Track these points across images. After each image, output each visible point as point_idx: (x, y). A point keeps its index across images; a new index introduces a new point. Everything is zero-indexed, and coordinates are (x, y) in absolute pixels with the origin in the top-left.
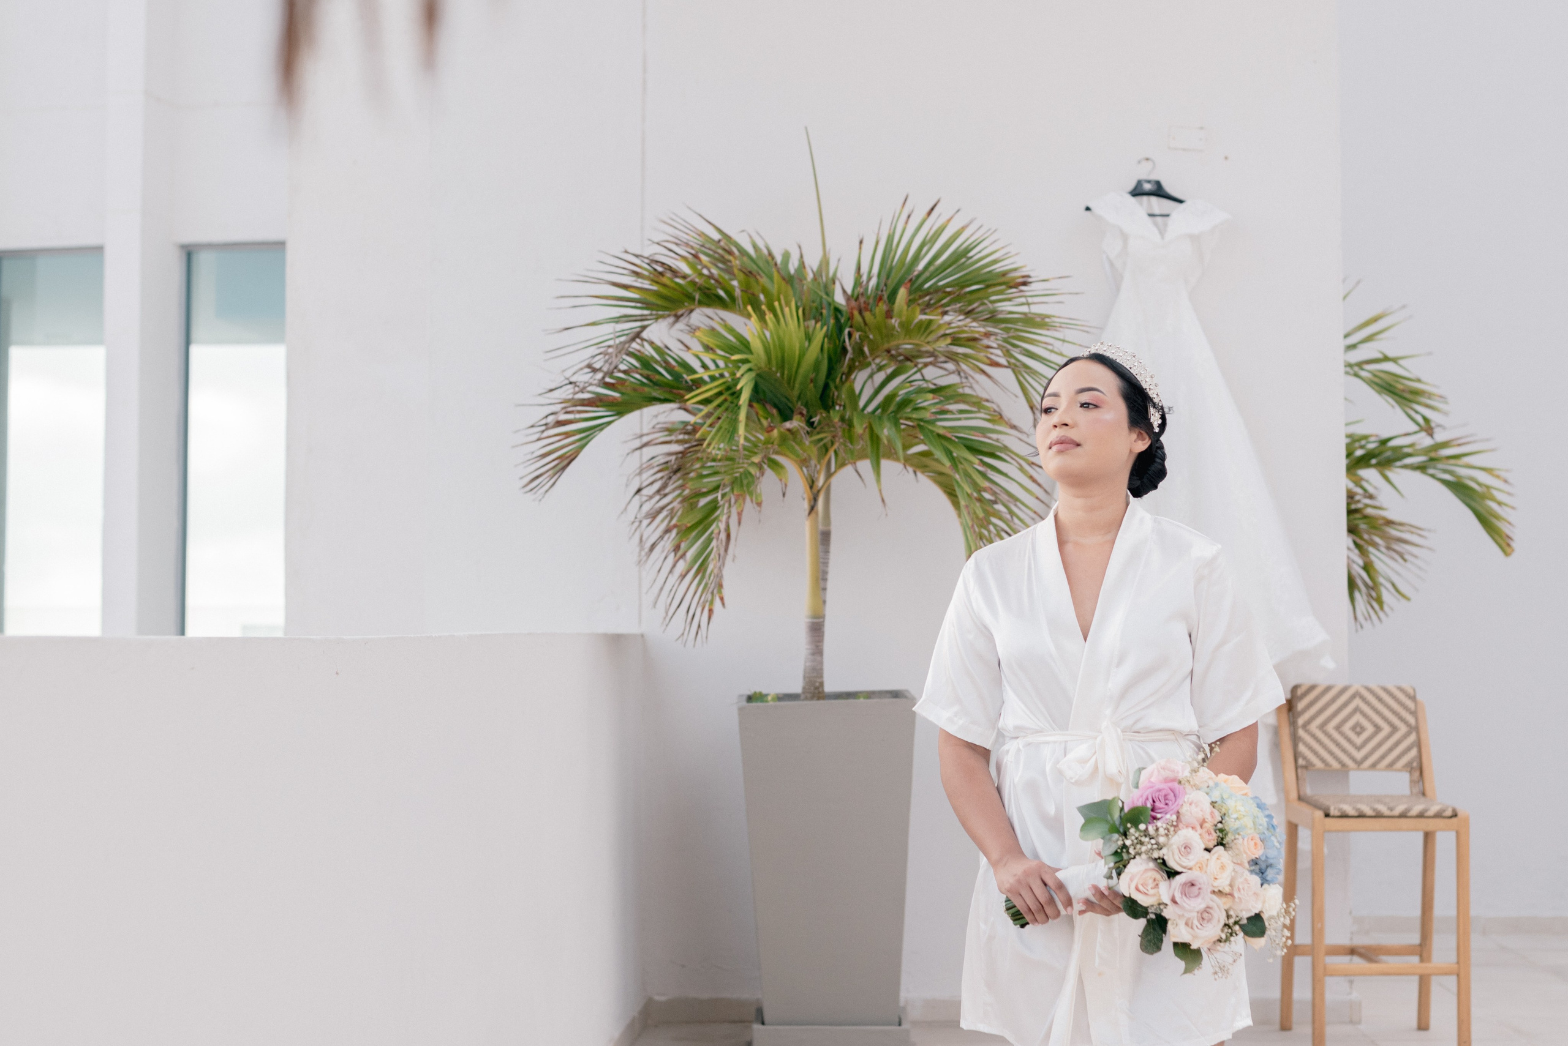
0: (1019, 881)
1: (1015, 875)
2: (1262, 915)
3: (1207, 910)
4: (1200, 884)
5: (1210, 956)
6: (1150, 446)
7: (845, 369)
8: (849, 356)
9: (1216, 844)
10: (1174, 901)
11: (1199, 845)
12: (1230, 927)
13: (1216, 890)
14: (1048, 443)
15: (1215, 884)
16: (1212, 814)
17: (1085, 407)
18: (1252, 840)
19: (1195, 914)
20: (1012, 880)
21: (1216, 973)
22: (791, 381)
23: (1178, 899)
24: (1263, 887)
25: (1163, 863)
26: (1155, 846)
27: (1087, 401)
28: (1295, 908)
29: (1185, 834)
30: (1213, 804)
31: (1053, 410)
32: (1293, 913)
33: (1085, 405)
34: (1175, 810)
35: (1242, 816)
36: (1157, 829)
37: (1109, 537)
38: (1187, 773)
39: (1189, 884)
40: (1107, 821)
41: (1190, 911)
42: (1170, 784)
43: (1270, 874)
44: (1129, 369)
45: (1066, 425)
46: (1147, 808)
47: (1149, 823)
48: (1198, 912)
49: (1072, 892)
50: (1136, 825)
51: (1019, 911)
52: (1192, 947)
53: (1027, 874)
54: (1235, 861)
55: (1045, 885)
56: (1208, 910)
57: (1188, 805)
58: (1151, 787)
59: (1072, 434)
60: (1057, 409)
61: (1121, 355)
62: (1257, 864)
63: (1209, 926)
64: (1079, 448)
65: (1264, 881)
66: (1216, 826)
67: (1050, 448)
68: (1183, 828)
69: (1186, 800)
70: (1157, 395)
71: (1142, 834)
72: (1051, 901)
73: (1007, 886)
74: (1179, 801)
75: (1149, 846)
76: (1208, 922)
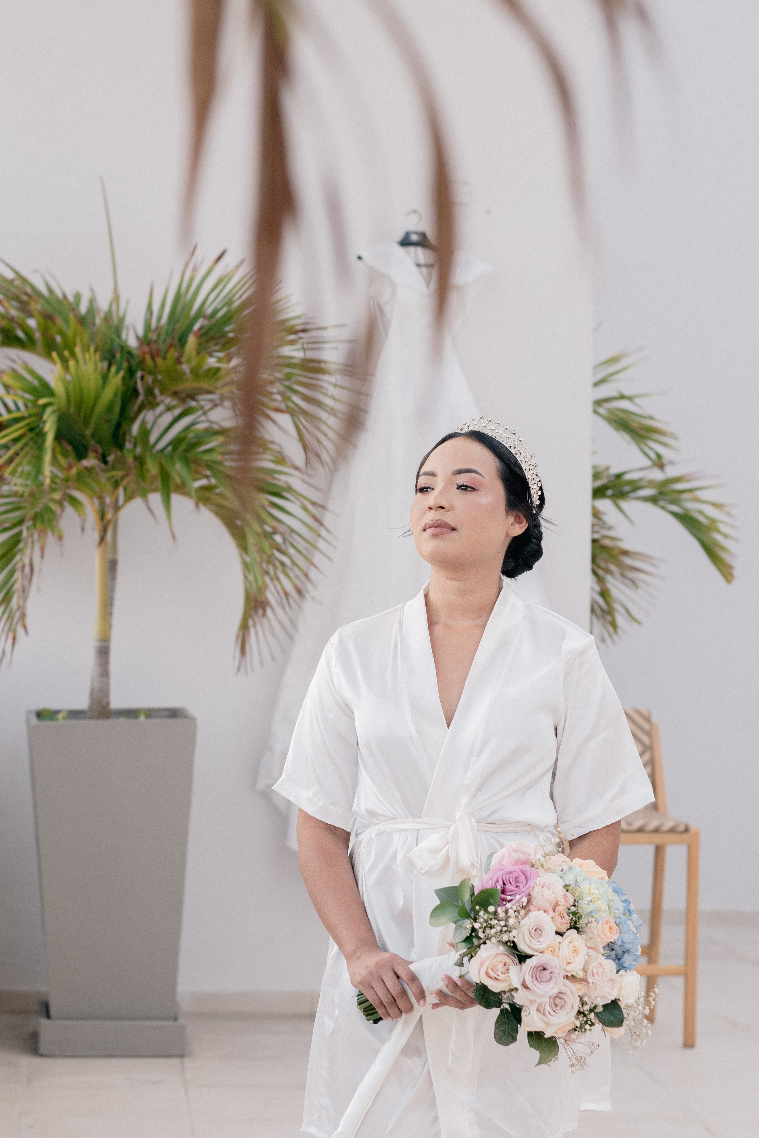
0: (371, 973)
1: (368, 967)
2: (619, 1003)
3: (559, 996)
4: (552, 968)
5: (566, 1047)
6: (527, 530)
7: (136, 408)
8: (141, 398)
9: (569, 927)
10: (526, 987)
11: (550, 928)
12: (585, 1015)
13: (569, 975)
14: (422, 525)
15: (569, 968)
16: (565, 897)
17: (462, 489)
18: (606, 924)
19: (548, 999)
20: (364, 973)
21: (573, 1066)
22: (86, 421)
23: (529, 984)
24: (620, 973)
25: (513, 947)
26: (505, 929)
27: (465, 483)
28: (655, 997)
29: (535, 917)
30: (566, 887)
31: (429, 490)
32: (653, 1003)
33: (463, 488)
34: (527, 892)
35: (597, 899)
36: (507, 912)
37: (479, 621)
38: (539, 856)
39: (540, 968)
40: (457, 906)
41: (542, 996)
42: (521, 867)
43: (627, 960)
44: (509, 448)
45: (442, 508)
46: (497, 890)
47: (499, 906)
48: (550, 998)
49: (425, 985)
50: (484, 907)
51: (371, 1005)
52: (546, 1036)
53: (380, 965)
54: (589, 945)
55: (398, 977)
56: (561, 995)
57: (540, 887)
58: (502, 870)
59: (448, 518)
60: (433, 489)
61: (501, 432)
62: (613, 949)
63: (563, 1013)
64: (455, 532)
65: (620, 967)
66: (569, 909)
67: (425, 530)
68: (534, 910)
69: (537, 882)
70: (537, 475)
71: (491, 917)
72: (404, 993)
73: (359, 978)
74: (531, 883)
75: (499, 929)
76: (561, 1008)
